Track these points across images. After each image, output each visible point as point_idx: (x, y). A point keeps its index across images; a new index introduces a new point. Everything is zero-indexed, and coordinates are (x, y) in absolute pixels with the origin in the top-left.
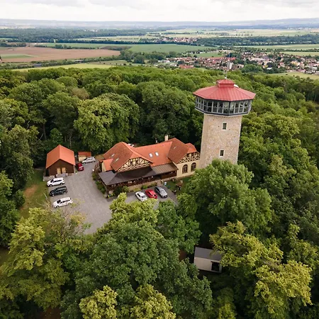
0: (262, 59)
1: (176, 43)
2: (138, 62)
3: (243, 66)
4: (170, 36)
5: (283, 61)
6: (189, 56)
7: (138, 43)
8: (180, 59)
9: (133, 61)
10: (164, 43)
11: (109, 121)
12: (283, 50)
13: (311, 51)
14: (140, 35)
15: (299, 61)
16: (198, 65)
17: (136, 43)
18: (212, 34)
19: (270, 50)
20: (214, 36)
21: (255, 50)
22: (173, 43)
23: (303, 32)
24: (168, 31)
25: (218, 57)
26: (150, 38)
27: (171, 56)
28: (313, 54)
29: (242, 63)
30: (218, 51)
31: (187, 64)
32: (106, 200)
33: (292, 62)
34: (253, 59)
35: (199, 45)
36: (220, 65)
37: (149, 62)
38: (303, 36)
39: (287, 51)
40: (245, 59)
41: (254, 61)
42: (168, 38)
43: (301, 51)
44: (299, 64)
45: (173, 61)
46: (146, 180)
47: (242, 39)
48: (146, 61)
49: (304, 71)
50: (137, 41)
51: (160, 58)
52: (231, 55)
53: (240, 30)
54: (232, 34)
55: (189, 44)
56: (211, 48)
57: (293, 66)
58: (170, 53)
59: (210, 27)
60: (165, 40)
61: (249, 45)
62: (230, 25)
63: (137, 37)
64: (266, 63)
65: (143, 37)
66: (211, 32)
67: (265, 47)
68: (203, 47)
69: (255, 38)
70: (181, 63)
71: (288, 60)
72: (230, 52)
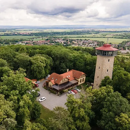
0: (61, 41)
1: (21, 35)
2: (6, 44)
3: (54, 44)
4: (18, 32)
5: (69, 41)
6: (30, 40)
7: (4, 35)
8: (26, 42)
9: (4, 43)
10: (16, 35)
11: (45, 65)
12: (68, 37)
13: (78, 37)
14: (3, 31)
15: (75, 41)
16: (35, 44)
17: (3, 35)
18: (37, 31)
19: (63, 37)
20: (38, 32)
21: (56, 37)
22: (20, 35)
23: (73, 30)
24: (16, 30)
25: (43, 40)
26: (8, 33)
27: (21, 40)
28: (79, 39)
29: (53, 43)
30: (41, 38)
31: (30, 44)
32: (58, 96)
33: (73, 42)
34: (57, 41)
35: (33, 36)
36: (44, 44)
37: (12, 44)
38: (73, 32)
39: (69, 37)
40: (54, 41)
41: (58, 42)
42: (18, 33)
43: (74, 37)
44: (75, 42)
45: (23, 43)
46: (69, 87)
47: (50, 33)
48: (10, 43)
49: (78, 45)
50: (3, 34)
51: (17, 42)
52: (47, 40)
53: (48, 29)
54: (45, 31)
55: (28, 35)
56: (38, 37)
57: (73, 43)
58: (21, 39)
59: (35, 28)
60: (16, 33)
61: (54, 35)
62: (43, 27)
63: (2, 32)
64: (63, 42)
65: (5, 33)
66: (36, 30)
67: (60, 36)
68: (34, 36)
69: (55, 32)
70: (27, 43)
71: (71, 41)
72: (46, 38)
